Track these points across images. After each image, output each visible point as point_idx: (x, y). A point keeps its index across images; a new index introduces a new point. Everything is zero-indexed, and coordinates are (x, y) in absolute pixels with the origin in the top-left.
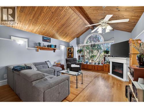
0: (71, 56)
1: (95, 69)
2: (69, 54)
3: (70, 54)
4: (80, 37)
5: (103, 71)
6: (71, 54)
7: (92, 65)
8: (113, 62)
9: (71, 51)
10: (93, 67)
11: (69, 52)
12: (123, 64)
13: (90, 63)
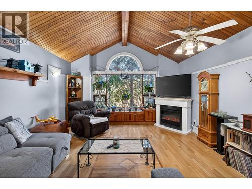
0: (75, 95)
1: (130, 119)
2: (70, 90)
3: (73, 93)
4: (98, 55)
5: (144, 121)
6: (76, 90)
7: (125, 113)
8: (161, 106)
9: (75, 83)
10: (128, 115)
11: (72, 86)
12: (181, 108)
13: (120, 110)
